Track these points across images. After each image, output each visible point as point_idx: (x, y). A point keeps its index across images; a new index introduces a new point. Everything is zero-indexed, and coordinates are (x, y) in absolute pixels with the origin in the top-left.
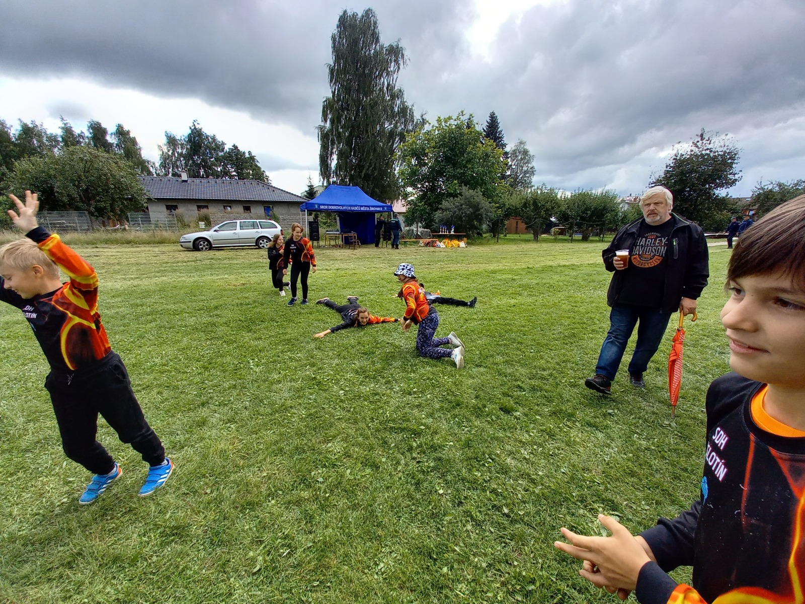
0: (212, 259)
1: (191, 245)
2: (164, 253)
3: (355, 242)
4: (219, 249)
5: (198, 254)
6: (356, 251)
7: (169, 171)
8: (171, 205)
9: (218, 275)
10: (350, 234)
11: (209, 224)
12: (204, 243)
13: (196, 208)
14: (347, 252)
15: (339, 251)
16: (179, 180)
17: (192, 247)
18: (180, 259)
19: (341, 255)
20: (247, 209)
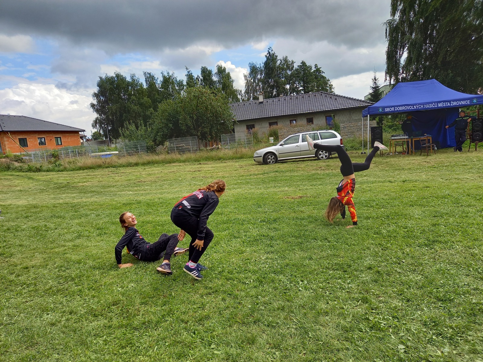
0: (277, 172)
1: (261, 159)
2: (241, 167)
3: (429, 147)
4: (283, 162)
5: (265, 167)
6: (429, 158)
7: (250, 96)
8: (250, 124)
9: (279, 187)
10: (422, 138)
11: (277, 140)
12: (272, 157)
13: (268, 125)
14: (417, 160)
15: (407, 158)
16: (257, 102)
17: (262, 161)
18: (252, 173)
19: (409, 164)
20: (310, 121)
